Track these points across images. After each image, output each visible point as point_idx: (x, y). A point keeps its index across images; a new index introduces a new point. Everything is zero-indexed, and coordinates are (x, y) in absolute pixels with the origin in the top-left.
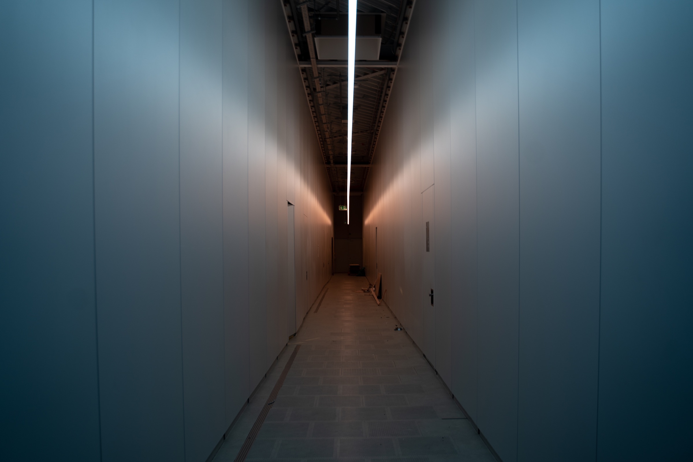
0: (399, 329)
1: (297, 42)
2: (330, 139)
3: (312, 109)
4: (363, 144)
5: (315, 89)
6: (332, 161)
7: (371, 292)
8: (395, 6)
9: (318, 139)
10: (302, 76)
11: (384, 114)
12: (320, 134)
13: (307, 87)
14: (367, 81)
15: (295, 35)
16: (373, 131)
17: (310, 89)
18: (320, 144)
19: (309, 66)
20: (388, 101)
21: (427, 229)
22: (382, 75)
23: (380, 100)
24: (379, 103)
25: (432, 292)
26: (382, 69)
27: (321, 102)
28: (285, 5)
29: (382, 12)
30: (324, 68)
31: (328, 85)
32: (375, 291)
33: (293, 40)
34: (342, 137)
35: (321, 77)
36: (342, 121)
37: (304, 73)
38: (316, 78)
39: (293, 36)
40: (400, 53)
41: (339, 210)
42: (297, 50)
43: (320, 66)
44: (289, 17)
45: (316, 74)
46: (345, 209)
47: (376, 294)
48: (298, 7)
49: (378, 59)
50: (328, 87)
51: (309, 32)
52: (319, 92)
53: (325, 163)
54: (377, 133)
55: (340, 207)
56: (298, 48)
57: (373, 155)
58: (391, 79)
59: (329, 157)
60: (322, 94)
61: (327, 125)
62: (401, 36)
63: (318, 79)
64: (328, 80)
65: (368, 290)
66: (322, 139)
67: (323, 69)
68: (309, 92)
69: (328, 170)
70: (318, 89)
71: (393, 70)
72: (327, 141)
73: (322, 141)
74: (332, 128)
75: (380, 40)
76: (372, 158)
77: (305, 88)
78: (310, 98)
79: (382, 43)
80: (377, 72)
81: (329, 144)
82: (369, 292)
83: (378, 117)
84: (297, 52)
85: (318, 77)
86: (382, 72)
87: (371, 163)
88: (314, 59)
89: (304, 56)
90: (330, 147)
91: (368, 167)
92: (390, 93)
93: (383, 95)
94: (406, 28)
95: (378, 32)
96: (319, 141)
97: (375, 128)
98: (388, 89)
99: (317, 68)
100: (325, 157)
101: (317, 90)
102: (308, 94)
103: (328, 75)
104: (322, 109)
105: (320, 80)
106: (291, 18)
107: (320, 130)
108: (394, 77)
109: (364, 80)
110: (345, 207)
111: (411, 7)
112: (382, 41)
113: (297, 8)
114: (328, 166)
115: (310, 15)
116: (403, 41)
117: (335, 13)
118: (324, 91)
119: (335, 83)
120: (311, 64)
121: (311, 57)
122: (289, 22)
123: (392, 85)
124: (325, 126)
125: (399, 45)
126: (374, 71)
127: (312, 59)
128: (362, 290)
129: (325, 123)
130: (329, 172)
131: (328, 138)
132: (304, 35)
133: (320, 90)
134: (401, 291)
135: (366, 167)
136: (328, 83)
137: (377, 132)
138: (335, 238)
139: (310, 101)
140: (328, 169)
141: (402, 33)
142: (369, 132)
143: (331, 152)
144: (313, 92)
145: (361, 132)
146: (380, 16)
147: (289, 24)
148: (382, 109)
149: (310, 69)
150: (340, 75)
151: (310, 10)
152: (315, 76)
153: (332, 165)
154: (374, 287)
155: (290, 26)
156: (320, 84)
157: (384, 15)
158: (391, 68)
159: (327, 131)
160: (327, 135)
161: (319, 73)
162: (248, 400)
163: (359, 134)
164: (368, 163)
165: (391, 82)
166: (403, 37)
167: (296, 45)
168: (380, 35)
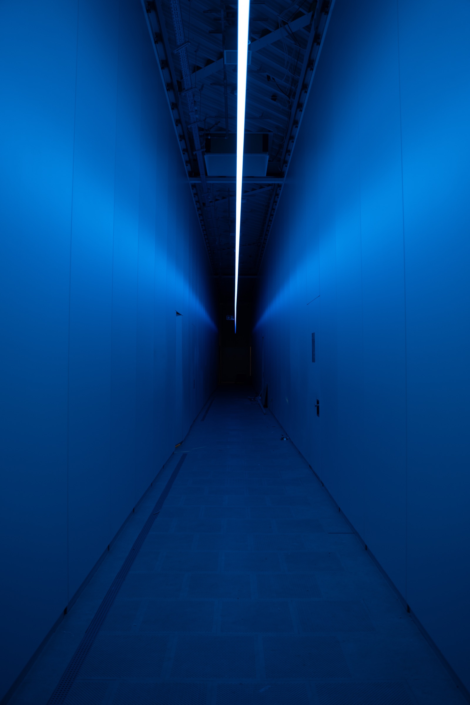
0: (285, 439)
1: (187, 159)
2: (219, 251)
3: (201, 222)
4: (250, 256)
5: (204, 204)
6: (220, 272)
7: (258, 401)
8: (281, 126)
9: (207, 251)
10: (192, 192)
11: (271, 227)
12: (209, 247)
13: (196, 201)
14: (255, 196)
15: (186, 153)
16: (260, 244)
17: (200, 204)
18: (208, 255)
19: (199, 182)
20: (274, 215)
21: (312, 339)
22: (269, 190)
23: (267, 214)
24: (267, 217)
25: (318, 402)
26: (269, 185)
27: (210, 215)
28: (177, 125)
29: (269, 131)
30: (213, 183)
31: (217, 200)
32: (261, 400)
33: (184, 157)
34: (230, 249)
35: (210, 192)
36: (231, 234)
37: (194, 188)
38: (205, 193)
39: (184, 154)
40: (287, 170)
42: (187, 166)
43: (209, 182)
44: (180, 136)
45: (205, 189)
46: (232, 319)
47: (262, 403)
48: (189, 127)
49: (265, 175)
50: (217, 202)
51: (198, 150)
52: (208, 207)
53: (213, 273)
54: (264, 246)
56: (189, 165)
57: (260, 267)
58: (277, 195)
59: (218, 268)
60: (211, 208)
62: (287, 154)
63: (207, 195)
64: (217, 196)
65: (254, 399)
66: (211, 251)
67: (212, 185)
70: (207, 203)
71: (279, 186)
72: (216, 253)
73: (211, 253)
74: (220, 241)
75: (267, 157)
76: (260, 270)
77: (195, 203)
78: (200, 212)
79: (269, 161)
80: (265, 187)
82: (256, 401)
83: (265, 230)
84: (187, 168)
85: (207, 193)
86: (269, 188)
87: (259, 274)
88: (204, 175)
89: (195, 173)
92: (276, 207)
93: (270, 209)
94: (293, 146)
95: (265, 149)
96: (208, 253)
97: (263, 241)
98: (275, 204)
99: (207, 184)
100: (214, 268)
101: (207, 205)
102: (198, 208)
103: (217, 191)
104: (211, 223)
105: (209, 195)
106: (182, 137)
107: (208, 243)
108: (281, 192)
109: (252, 195)
110: (232, 317)
111: (297, 127)
112: (269, 158)
114: (216, 277)
115: (200, 135)
116: (289, 159)
117: (225, 132)
118: (213, 206)
119: (224, 198)
120: (201, 180)
121: (201, 173)
122: (180, 140)
123: (279, 200)
125: (285, 162)
126: (261, 186)
127: (201, 176)
128: (249, 399)
132: (194, 153)
133: (209, 205)
134: (287, 401)
135: (254, 278)
136: (217, 198)
137: (264, 244)
138: (222, 347)
139: (199, 215)
140: (216, 279)
141: (288, 151)
142: (256, 244)
144: (202, 207)
145: (249, 244)
146: (268, 135)
147: (180, 142)
148: (269, 223)
149: (200, 185)
150: (229, 190)
151: (200, 129)
152: (205, 191)
153: (220, 276)
154: (261, 396)
155: (181, 145)
156: (209, 199)
157: (271, 134)
158: (278, 184)
161: (208, 189)
162: (134, 509)
163: (248, 247)
164: (256, 274)
165: (278, 198)
166: (289, 155)
167: (187, 162)
168: (268, 152)
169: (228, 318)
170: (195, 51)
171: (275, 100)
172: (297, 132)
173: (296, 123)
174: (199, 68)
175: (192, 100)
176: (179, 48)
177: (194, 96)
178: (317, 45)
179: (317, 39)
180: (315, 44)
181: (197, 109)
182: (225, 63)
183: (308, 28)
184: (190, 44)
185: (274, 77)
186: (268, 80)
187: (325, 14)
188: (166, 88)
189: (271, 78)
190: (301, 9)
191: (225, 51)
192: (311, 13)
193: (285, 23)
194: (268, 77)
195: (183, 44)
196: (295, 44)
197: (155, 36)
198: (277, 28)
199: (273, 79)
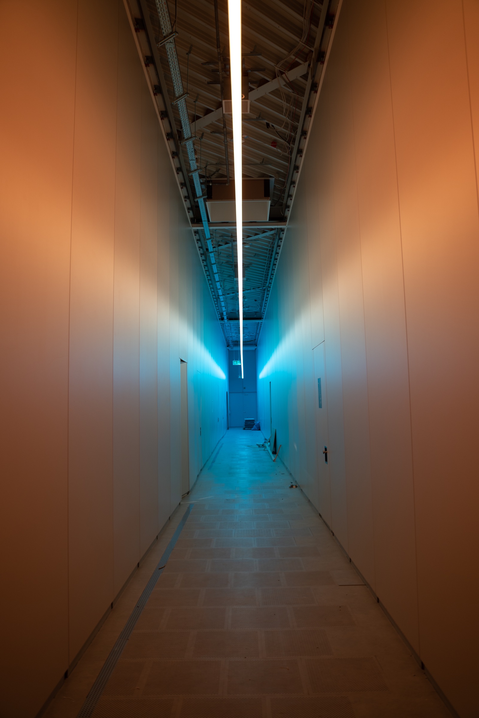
0: (294, 487)
1: (190, 206)
2: (223, 296)
3: (205, 268)
4: (256, 300)
5: (207, 249)
6: (225, 317)
7: (266, 447)
8: (282, 171)
9: (212, 297)
10: (195, 238)
11: (275, 271)
12: (214, 292)
13: (200, 247)
14: (258, 240)
15: (188, 200)
16: (265, 288)
17: (203, 249)
18: (213, 301)
19: (202, 228)
20: (278, 259)
21: (318, 385)
22: (272, 235)
23: (271, 258)
24: (270, 261)
25: (326, 449)
26: (272, 229)
27: (213, 261)
28: (178, 173)
29: (271, 177)
30: (216, 229)
31: (220, 245)
32: (269, 446)
33: (186, 204)
34: (234, 294)
35: (213, 238)
36: (235, 278)
37: (197, 235)
38: (208, 239)
39: (185, 201)
40: (288, 214)
41: (233, 364)
42: (189, 213)
43: (211, 228)
44: (182, 184)
45: (208, 235)
46: (239, 364)
47: (271, 449)
48: (190, 174)
49: (268, 220)
50: (220, 248)
51: (200, 197)
52: (211, 252)
53: (218, 319)
54: (269, 290)
55: (234, 362)
56: (191, 211)
57: (266, 311)
58: (280, 239)
59: (223, 313)
60: (214, 254)
61: (220, 283)
62: (289, 199)
63: (210, 240)
64: (220, 241)
65: (263, 445)
66: (215, 296)
67: (215, 231)
68: (202, 252)
69: (222, 326)
70: (211, 249)
71: (282, 230)
72: (220, 298)
73: (215, 298)
74: (225, 286)
75: (269, 202)
76: (265, 313)
77: (198, 249)
78: (203, 258)
79: (271, 206)
80: (267, 232)
81: (222, 301)
82: (264, 447)
83: (270, 274)
84: (190, 215)
85: (210, 239)
86: (272, 232)
87: (264, 318)
88: (206, 222)
89: (197, 220)
90: (223, 304)
91: (261, 323)
92: (280, 251)
93: (274, 253)
94: (294, 191)
95: (267, 195)
96: (212, 298)
97: (267, 284)
98: (278, 248)
99: (209, 230)
100: (219, 313)
101: (210, 251)
102: (201, 254)
103: (220, 236)
104: (215, 269)
105: (212, 241)
106: (183, 185)
107: (213, 288)
108: (284, 236)
109: (255, 240)
110: (239, 362)
111: (298, 172)
112: (271, 203)
113: (189, 176)
114: (222, 322)
115: (202, 181)
116: (291, 203)
117: (226, 179)
118: (216, 251)
119: (226, 243)
120: (203, 226)
121: (203, 219)
122: (182, 188)
123: (282, 244)
124: (218, 284)
125: (288, 207)
126: (264, 232)
127: (204, 222)
128: (257, 445)
129: (218, 282)
130: (222, 328)
131: (221, 296)
132: (196, 200)
133: (212, 251)
134: (296, 447)
135: (259, 322)
136: (220, 243)
137: (269, 288)
138: (229, 393)
139: (203, 260)
140: (222, 324)
141: (290, 196)
142: (261, 288)
143: (224, 309)
144: (205, 253)
145: (254, 289)
146: (269, 180)
147: (182, 190)
148: (273, 267)
149: (203, 231)
150: (232, 235)
151: (201, 176)
152: (207, 237)
153: (226, 321)
154: (269, 442)
155: (183, 192)
156: (213, 245)
157: (272, 180)
158: (281, 228)
159: (220, 289)
160: (220, 292)
161: (211, 234)
162: (138, 564)
163: (251, 291)
164: (260, 318)
165: (281, 242)
166: (291, 199)
167: (188, 209)
168: (269, 198)
169: (235, 363)
170: (195, 102)
171: (275, 146)
172: (297, 177)
173: (296, 168)
174: (198, 118)
175: (192, 149)
176: (178, 100)
177: (194, 144)
178: (314, 93)
179: (314, 87)
180: (313, 92)
181: (197, 157)
182: (224, 112)
183: (305, 77)
184: (188, 95)
185: (273, 125)
186: (268, 128)
187: (321, 64)
188: (167, 138)
189: (271, 126)
190: (297, 60)
191: (224, 101)
192: (307, 63)
193: (282, 73)
194: (268, 125)
195: (182, 96)
196: (293, 93)
197: (154, 89)
198: (274, 77)
199: (273, 126)
